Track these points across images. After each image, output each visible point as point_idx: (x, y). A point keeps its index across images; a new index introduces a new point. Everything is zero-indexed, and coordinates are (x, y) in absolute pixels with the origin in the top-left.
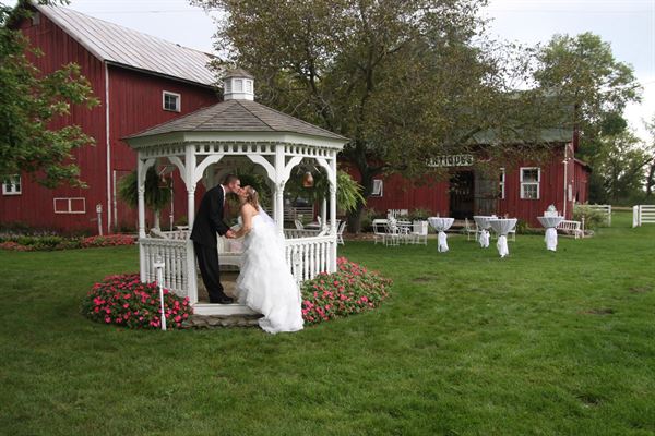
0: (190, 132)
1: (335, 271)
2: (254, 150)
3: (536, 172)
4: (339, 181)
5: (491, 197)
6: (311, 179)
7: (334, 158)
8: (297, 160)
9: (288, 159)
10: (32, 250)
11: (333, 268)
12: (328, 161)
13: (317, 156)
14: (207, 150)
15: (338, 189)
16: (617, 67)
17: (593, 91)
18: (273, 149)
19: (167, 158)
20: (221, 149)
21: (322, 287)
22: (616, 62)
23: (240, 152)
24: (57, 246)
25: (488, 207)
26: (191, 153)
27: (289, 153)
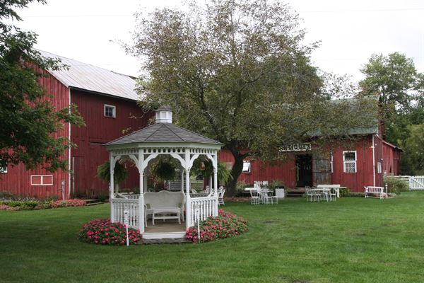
0: (142, 143)
1: (217, 215)
2: (174, 151)
3: (354, 154)
4: (219, 166)
5: (325, 172)
6: (203, 165)
7: (216, 154)
8: (196, 156)
9: (191, 156)
10: (19, 210)
11: (216, 214)
12: (213, 156)
13: (207, 154)
14: (150, 151)
15: (218, 171)
16: (419, 76)
17: (402, 93)
18: (184, 151)
19: (128, 156)
20: (157, 151)
21: (210, 223)
22: (418, 72)
23: (167, 153)
24: (36, 207)
25: (323, 178)
26: (141, 153)
27: (192, 153)
